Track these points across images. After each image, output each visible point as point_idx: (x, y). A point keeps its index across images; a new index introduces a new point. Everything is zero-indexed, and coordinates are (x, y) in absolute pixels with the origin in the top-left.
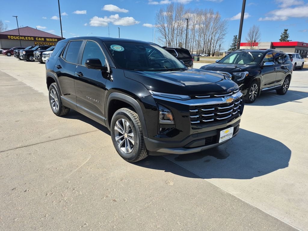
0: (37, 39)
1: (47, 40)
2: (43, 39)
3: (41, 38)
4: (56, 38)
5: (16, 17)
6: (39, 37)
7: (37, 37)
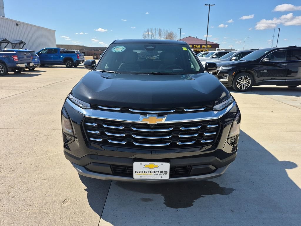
0: (195, 46)
1: (203, 47)
2: (199, 46)
3: (198, 45)
4: (210, 45)
5: (181, 29)
6: (196, 45)
7: (195, 45)
